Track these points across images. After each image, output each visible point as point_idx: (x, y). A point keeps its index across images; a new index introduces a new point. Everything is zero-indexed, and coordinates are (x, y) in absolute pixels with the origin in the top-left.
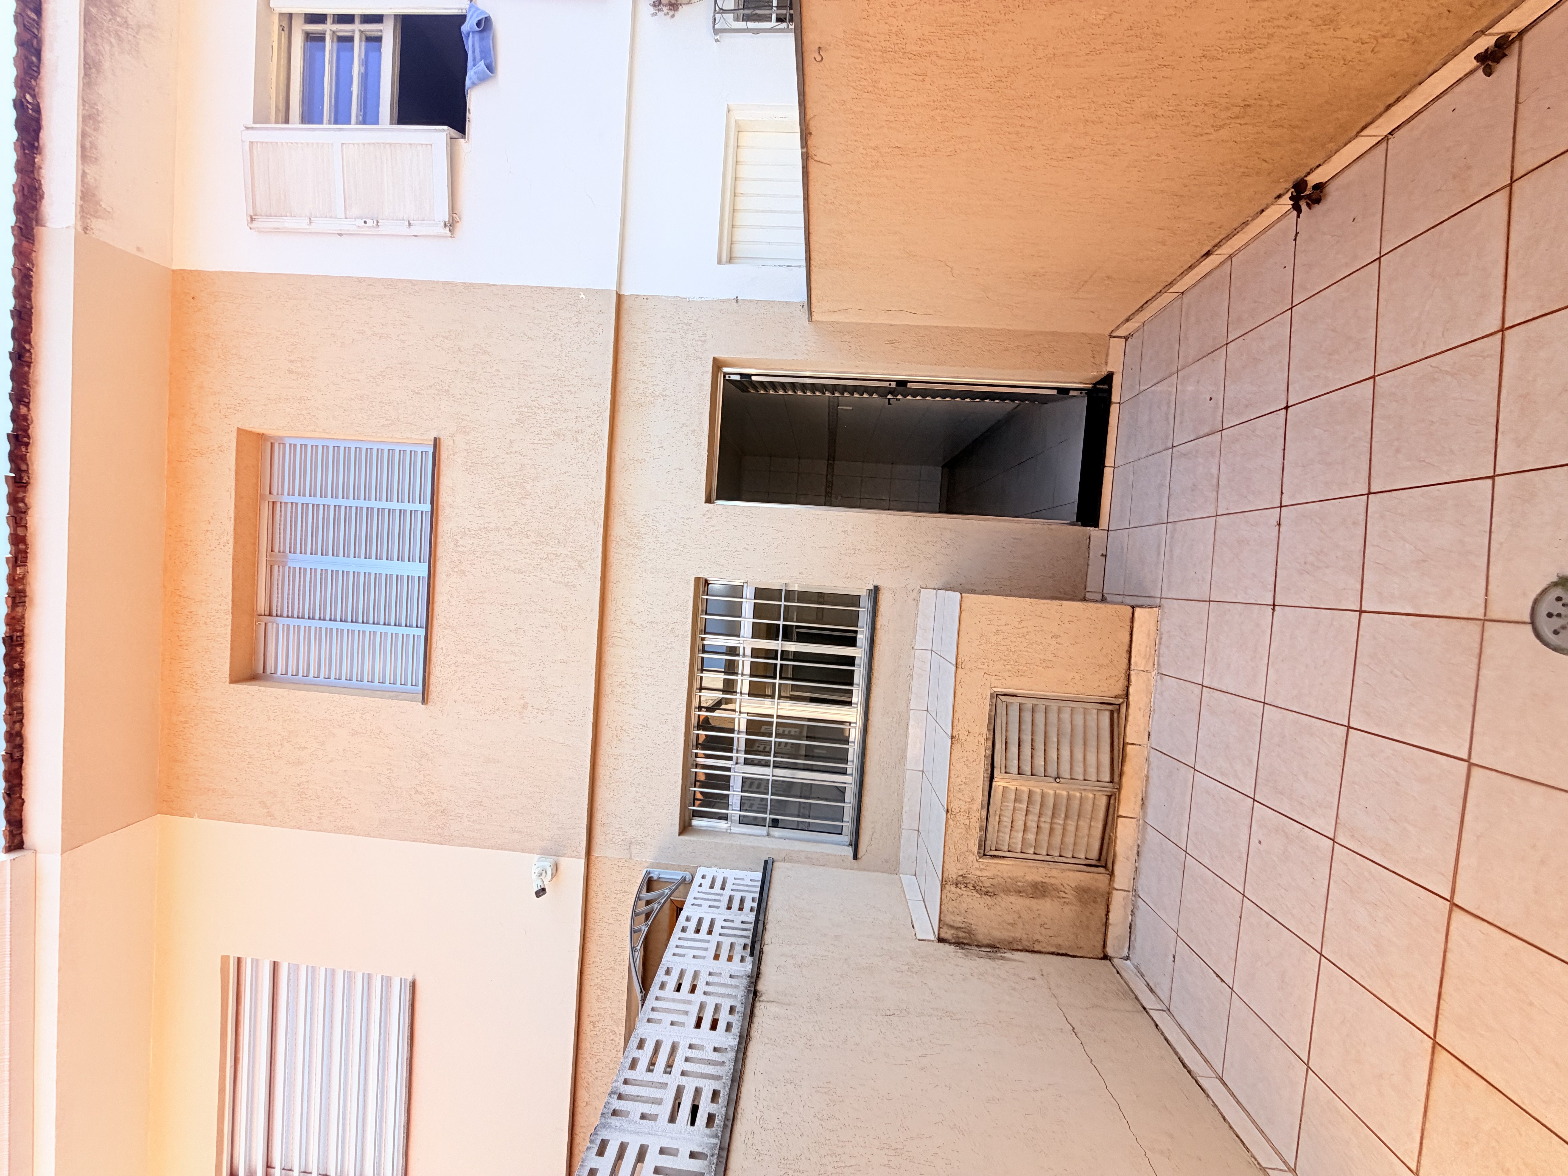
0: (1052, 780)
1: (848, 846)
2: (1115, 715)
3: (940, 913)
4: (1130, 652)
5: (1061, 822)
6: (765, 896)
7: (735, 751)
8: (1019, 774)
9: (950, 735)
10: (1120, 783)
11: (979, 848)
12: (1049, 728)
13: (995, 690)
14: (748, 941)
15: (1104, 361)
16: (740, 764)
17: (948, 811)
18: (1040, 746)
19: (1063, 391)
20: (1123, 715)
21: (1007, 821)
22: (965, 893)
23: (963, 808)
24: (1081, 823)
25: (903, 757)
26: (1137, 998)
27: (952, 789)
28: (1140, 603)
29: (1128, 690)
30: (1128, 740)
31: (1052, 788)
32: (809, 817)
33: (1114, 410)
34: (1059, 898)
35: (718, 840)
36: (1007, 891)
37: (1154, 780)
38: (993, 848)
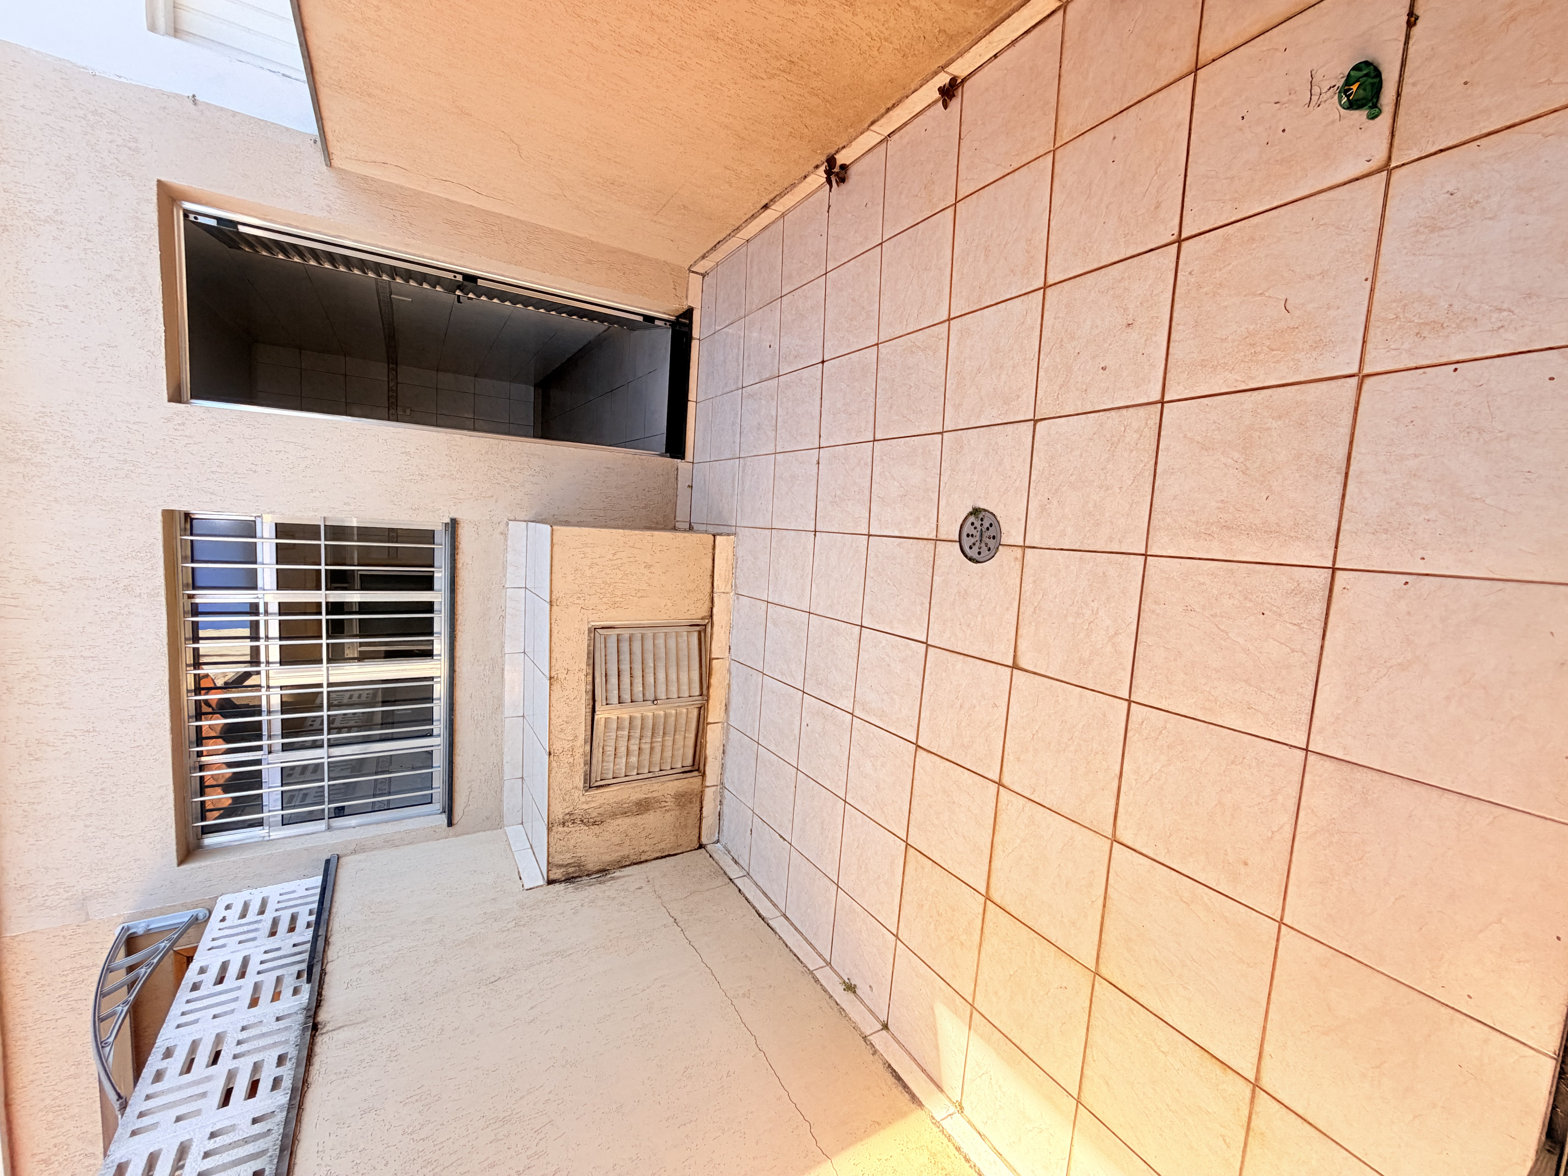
0: (649, 703)
1: (441, 813)
2: (703, 634)
3: (548, 856)
4: (713, 576)
5: (660, 740)
6: (327, 904)
7: (265, 738)
8: (619, 703)
9: (548, 676)
10: (708, 696)
11: (585, 783)
12: (645, 655)
13: (593, 624)
14: (304, 966)
15: (684, 295)
16: (277, 752)
17: (550, 754)
18: (638, 673)
19: (649, 319)
20: (709, 635)
21: (610, 750)
22: (574, 829)
23: (567, 747)
24: (677, 737)
25: (499, 705)
26: (725, 873)
27: (553, 731)
28: (719, 531)
29: (712, 611)
30: (713, 656)
31: (649, 711)
32: (389, 794)
33: (695, 344)
34: (661, 807)
35: (247, 855)
36: (614, 815)
37: (734, 687)
38: (599, 779)
